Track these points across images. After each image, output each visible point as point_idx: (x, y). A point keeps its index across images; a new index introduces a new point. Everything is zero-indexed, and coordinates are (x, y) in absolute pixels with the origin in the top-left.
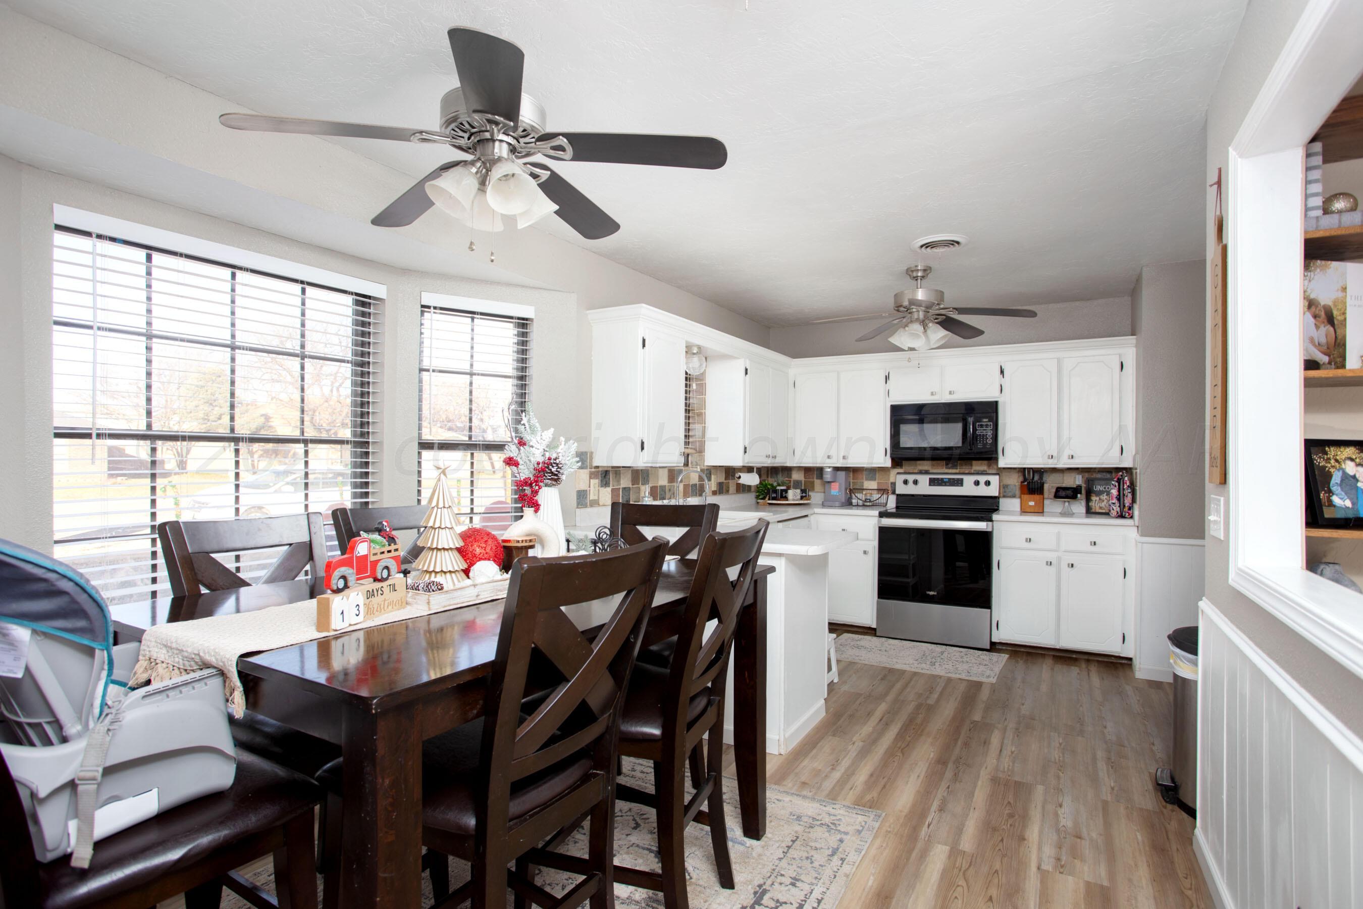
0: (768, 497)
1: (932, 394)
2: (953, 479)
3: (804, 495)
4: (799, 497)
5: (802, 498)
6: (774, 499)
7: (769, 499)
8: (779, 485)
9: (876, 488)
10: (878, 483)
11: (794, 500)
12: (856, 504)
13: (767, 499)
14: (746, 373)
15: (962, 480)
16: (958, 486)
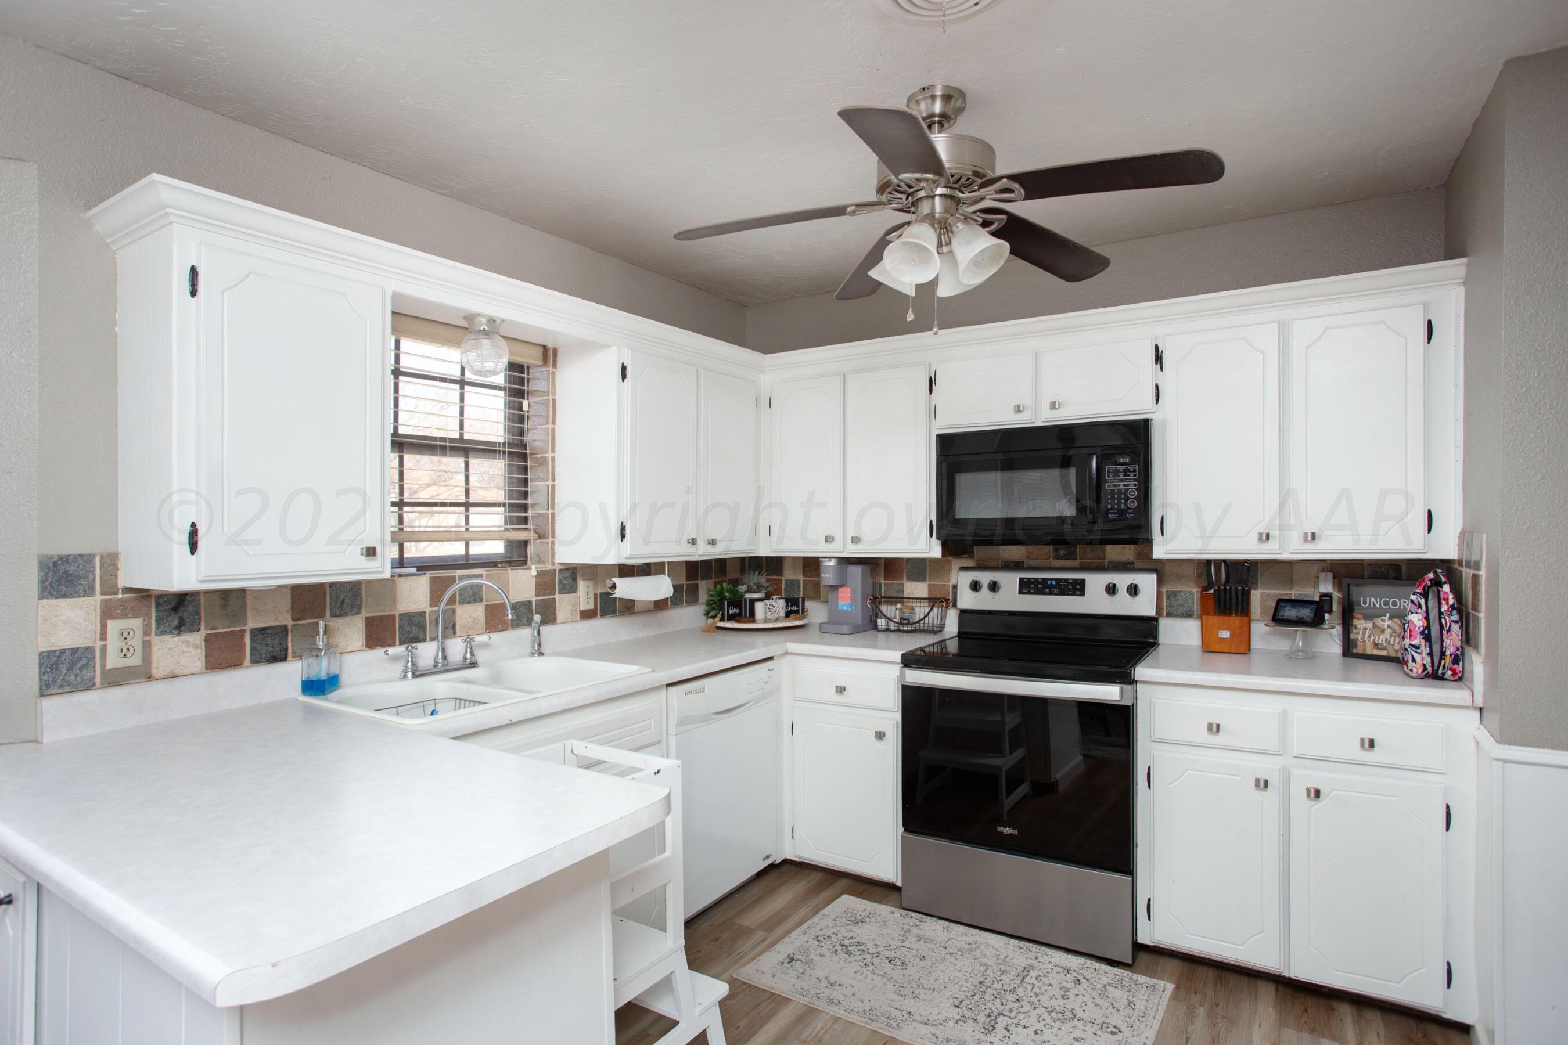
0: (719, 616)
1: (1018, 409)
2: (1066, 580)
3: (794, 608)
4: (782, 614)
5: (788, 614)
6: (731, 618)
7: (722, 620)
8: (749, 591)
9: (926, 596)
10: (929, 585)
11: (766, 621)
12: (884, 628)
13: (717, 619)
14: (624, 376)
15: (1082, 582)
16: (1074, 594)
